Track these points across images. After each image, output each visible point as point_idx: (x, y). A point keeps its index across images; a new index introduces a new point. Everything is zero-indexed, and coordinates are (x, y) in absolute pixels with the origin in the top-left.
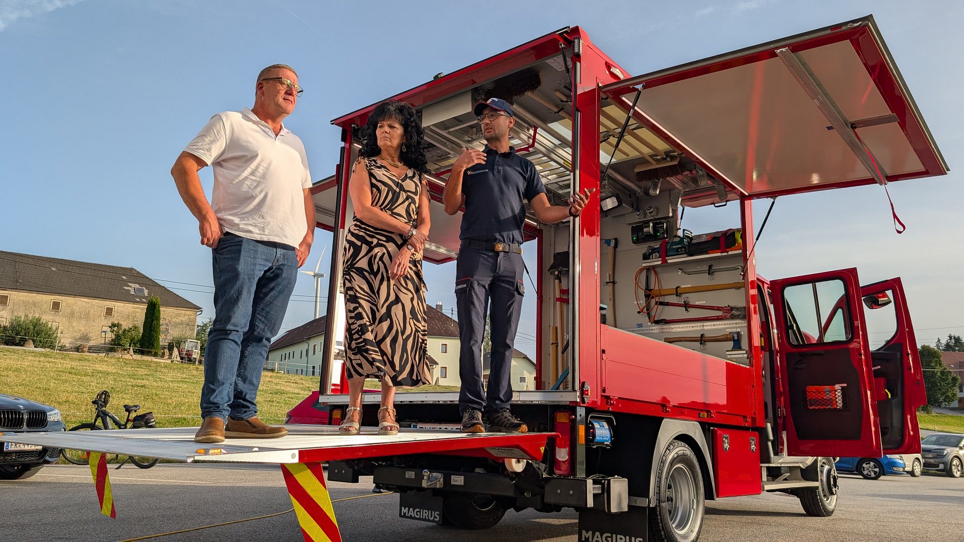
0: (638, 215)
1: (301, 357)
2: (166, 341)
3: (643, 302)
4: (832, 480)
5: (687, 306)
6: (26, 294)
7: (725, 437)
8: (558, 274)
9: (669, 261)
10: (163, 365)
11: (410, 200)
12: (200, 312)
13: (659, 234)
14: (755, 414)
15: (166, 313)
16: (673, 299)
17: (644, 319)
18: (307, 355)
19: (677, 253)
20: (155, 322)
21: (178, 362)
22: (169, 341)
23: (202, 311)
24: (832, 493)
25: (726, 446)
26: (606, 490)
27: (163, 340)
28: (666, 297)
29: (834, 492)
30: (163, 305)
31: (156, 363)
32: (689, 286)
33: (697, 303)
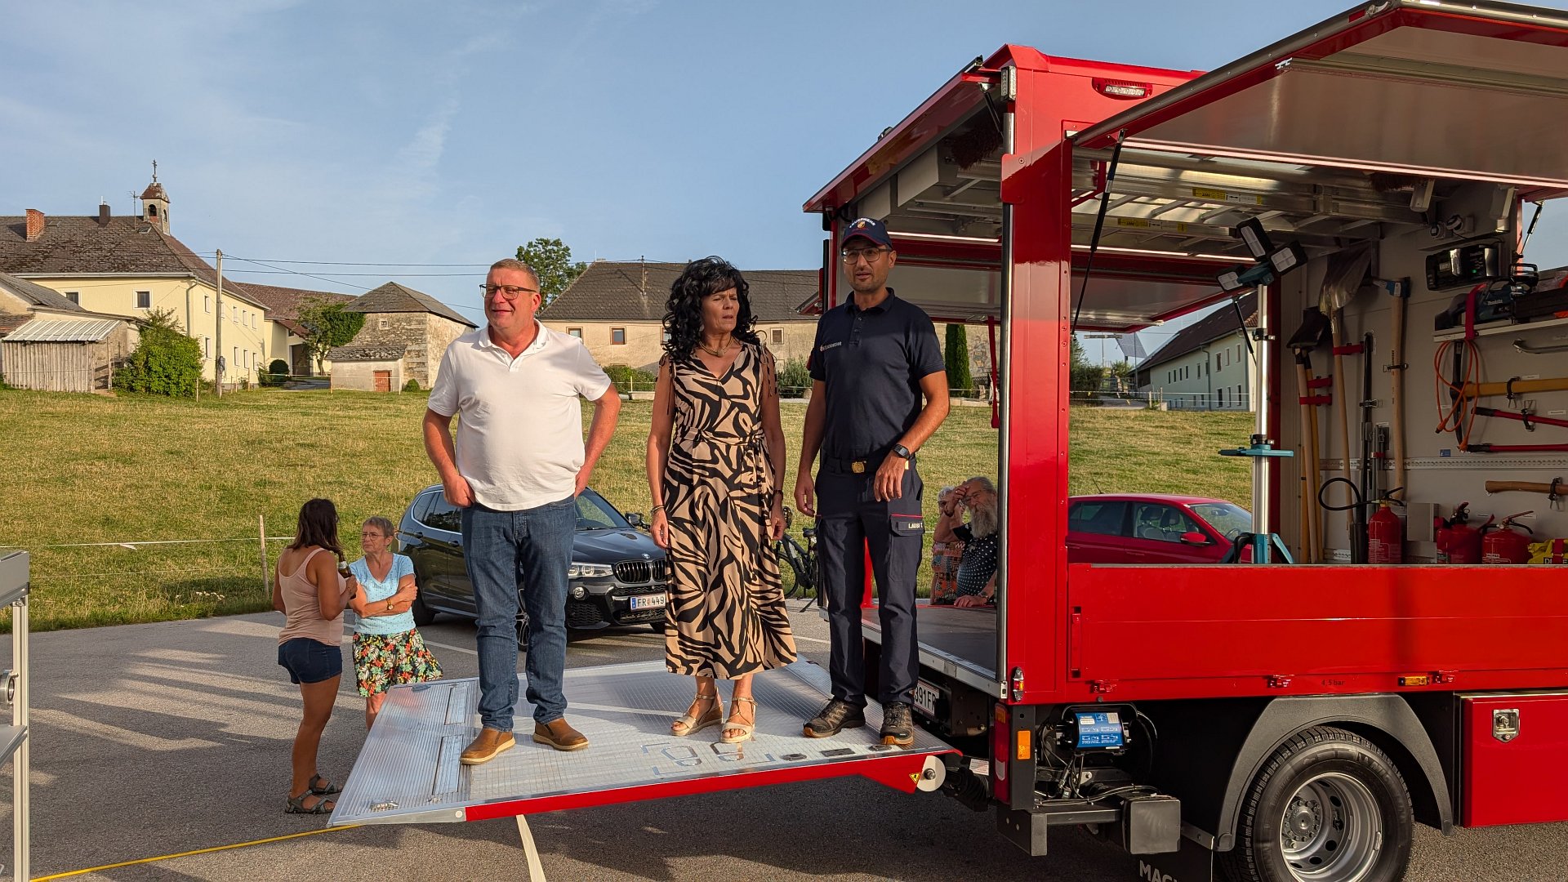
0: (1433, 235)
1: (1199, 375)
2: (985, 371)
3: (1448, 406)
5: (1529, 418)
7: (1505, 714)
8: (1301, 352)
9: (1482, 333)
10: (972, 411)
11: (737, 409)
13: (1475, 271)
16: (1502, 403)
17: (1449, 440)
18: (1208, 372)
19: (1497, 315)
20: (959, 348)
25: (1506, 733)
26: (1125, 815)
27: (975, 372)
28: (1493, 397)
32: (1537, 377)
33: (1550, 414)
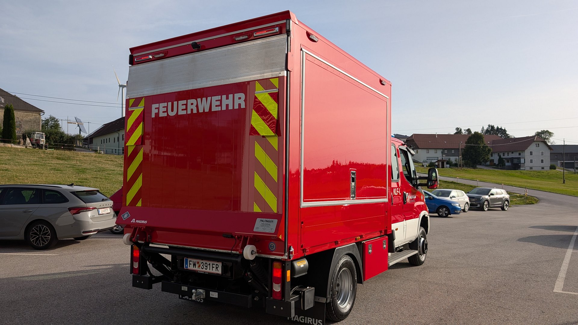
1: (114, 142)
2: (21, 133)
4: (425, 246)
7: (370, 246)
10: (19, 150)
12: (43, 114)
14: (386, 227)
15: (18, 115)
18: (118, 141)
20: (11, 121)
21: (30, 147)
22: (23, 133)
23: (44, 113)
25: (370, 251)
26: (302, 297)
27: (18, 132)
29: (425, 252)
30: (15, 110)
31: (15, 148)
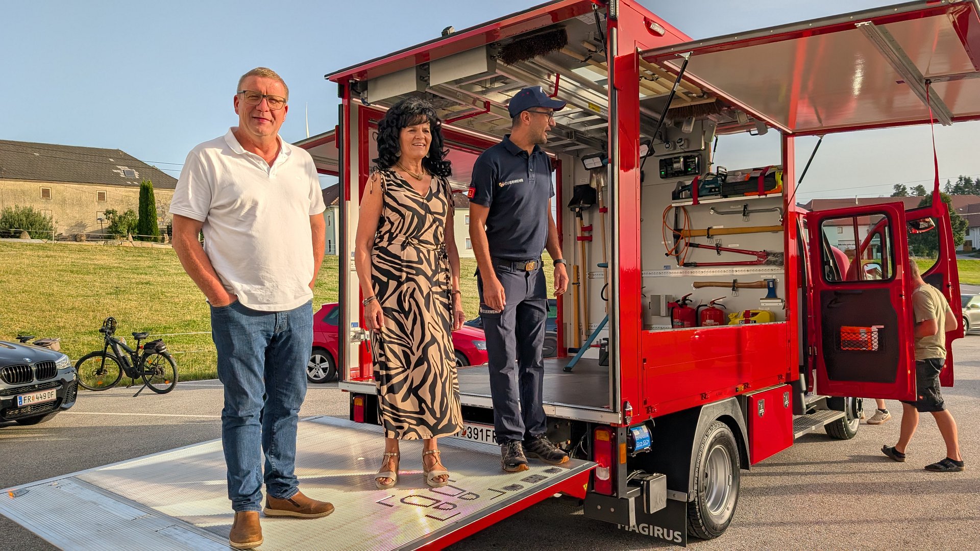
0: (667, 148)
2: (164, 224)
3: (671, 241)
4: (857, 404)
5: (719, 249)
6: (12, 182)
7: (760, 403)
8: (579, 211)
9: (701, 202)
10: (164, 251)
11: (437, 223)
13: (690, 169)
14: (790, 369)
15: (159, 195)
16: (704, 241)
17: (672, 260)
19: (711, 193)
20: (150, 207)
22: (168, 224)
24: (856, 416)
25: (762, 411)
26: (645, 490)
27: (161, 223)
28: (696, 238)
29: (859, 416)
30: (156, 187)
31: (157, 249)
32: (722, 227)
33: (730, 246)
